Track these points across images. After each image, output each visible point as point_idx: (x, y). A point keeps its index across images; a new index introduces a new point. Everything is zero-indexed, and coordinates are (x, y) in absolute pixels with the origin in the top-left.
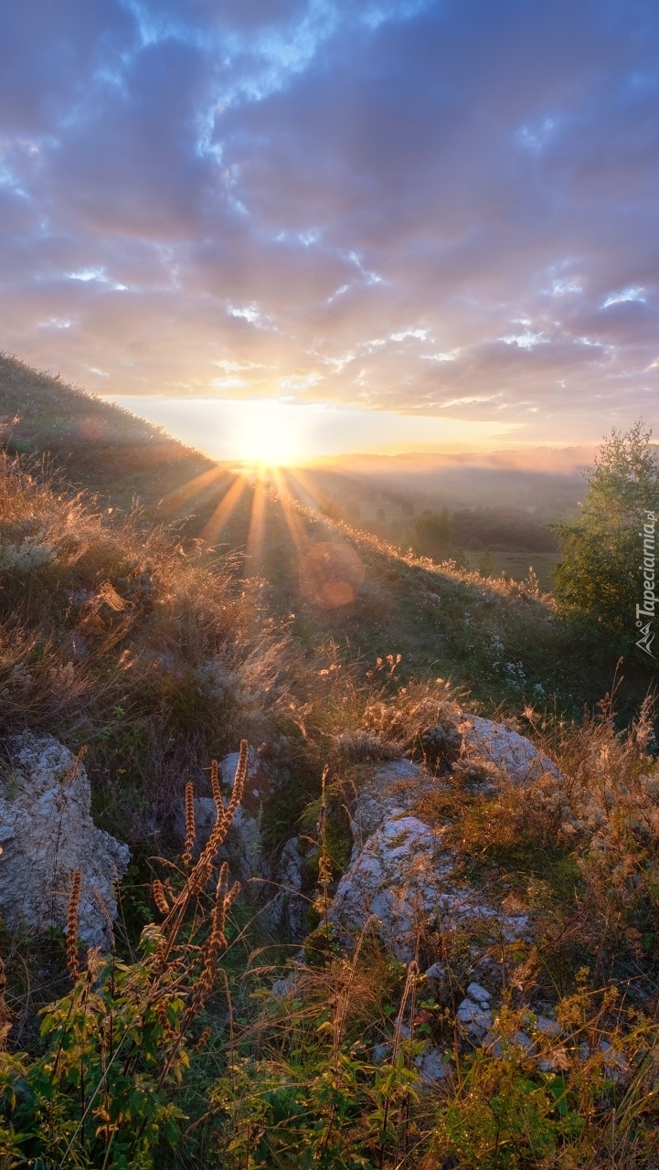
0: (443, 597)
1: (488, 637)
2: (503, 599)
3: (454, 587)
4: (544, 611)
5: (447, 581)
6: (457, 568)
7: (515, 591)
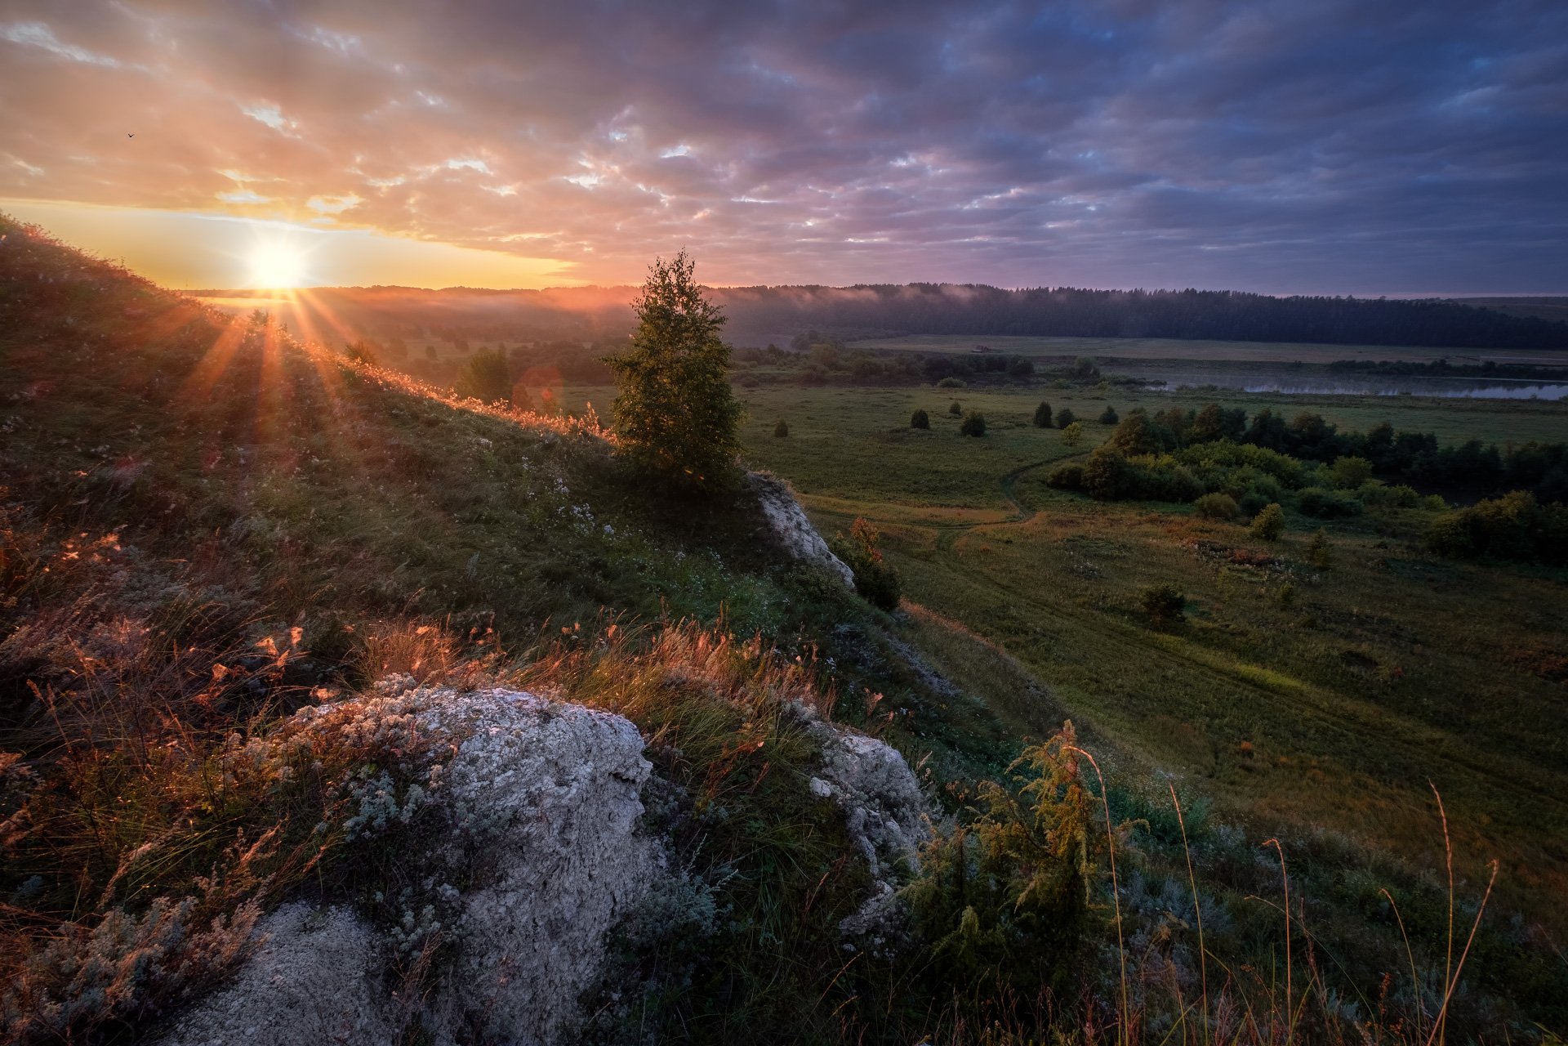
0: (496, 441)
1: (551, 480)
2: (563, 439)
3: (508, 429)
4: (607, 448)
5: (499, 423)
6: (509, 408)
7: (574, 430)
